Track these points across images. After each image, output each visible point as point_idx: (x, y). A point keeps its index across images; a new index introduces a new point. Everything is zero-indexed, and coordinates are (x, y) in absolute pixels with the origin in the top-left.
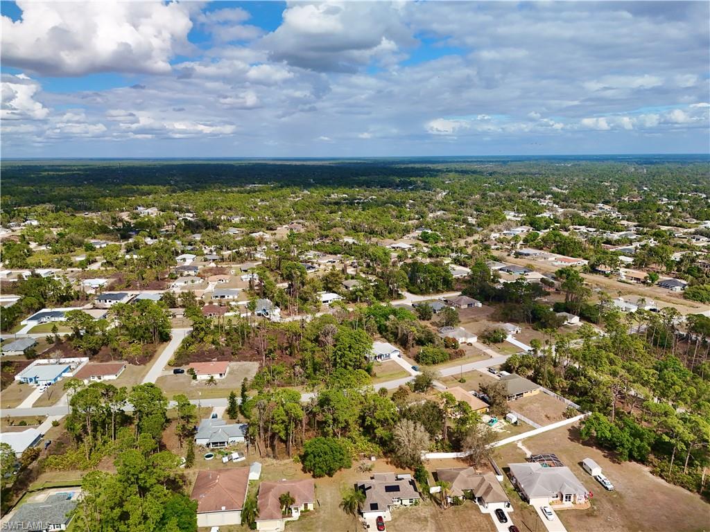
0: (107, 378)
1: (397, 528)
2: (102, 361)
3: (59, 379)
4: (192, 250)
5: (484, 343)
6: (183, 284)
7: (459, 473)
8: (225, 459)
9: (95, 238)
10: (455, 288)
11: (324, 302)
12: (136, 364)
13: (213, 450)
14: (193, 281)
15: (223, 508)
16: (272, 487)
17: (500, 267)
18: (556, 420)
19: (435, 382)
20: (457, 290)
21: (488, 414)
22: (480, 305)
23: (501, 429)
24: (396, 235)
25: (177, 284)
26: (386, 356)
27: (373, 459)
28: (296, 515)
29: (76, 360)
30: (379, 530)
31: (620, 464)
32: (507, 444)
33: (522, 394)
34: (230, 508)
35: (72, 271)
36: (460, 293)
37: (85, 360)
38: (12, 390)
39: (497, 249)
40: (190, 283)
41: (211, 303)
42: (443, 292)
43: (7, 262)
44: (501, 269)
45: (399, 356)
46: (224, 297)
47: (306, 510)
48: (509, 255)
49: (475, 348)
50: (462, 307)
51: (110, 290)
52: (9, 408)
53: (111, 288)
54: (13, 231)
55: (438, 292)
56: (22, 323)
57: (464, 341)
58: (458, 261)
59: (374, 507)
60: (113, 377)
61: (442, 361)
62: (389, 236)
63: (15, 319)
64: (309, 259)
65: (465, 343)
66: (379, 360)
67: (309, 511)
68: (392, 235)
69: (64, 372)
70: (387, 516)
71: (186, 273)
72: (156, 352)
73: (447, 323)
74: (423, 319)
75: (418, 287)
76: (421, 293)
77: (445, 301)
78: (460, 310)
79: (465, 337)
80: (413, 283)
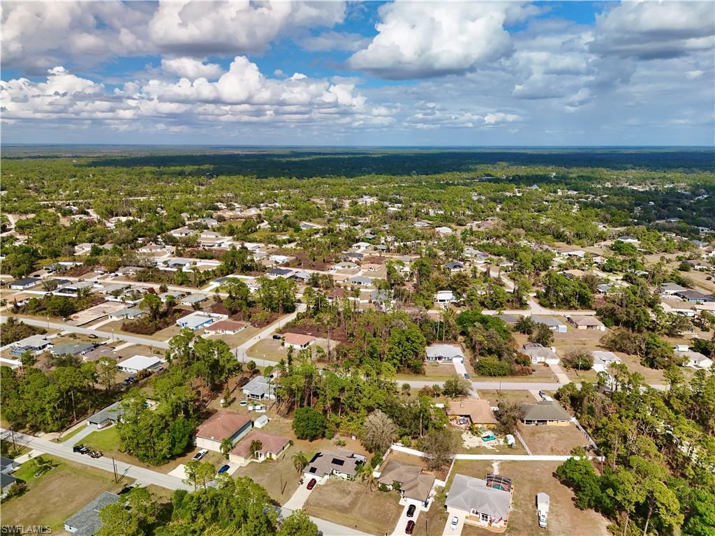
0: (228, 332)
1: (322, 492)
2: (235, 320)
3: (200, 327)
4: (374, 238)
5: (565, 366)
6: (340, 268)
7: (399, 467)
8: (250, 408)
9: (310, 221)
10: (593, 306)
11: (440, 301)
12: (255, 326)
13: (250, 400)
14: (349, 267)
15: (212, 438)
16: (255, 434)
17: (675, 292)
18: (559, 453)
19: (470, 392)
20: (596, 310)
21: (493, 430)
22: (603, 328)
23: (493, 446)
24: (585, 241)
25: (336, 268)
26: (449, 359)
27: (354, 438)
28: (262, 459)
29: (220, 315)
30: (308, 488)
31: (582, 509)
32: (484, 460)
33: (546, 421)
34: (216, 439)
35: (273, 248)
36: (595, 313)
37: (225, 317)
38: (170, 330)
39: (701, 270)
40: (347, 268)
41: (345, 287)
42: (576, 309)
43: (235, 236)
44: (676, 294)
45: (462, 362)
46: (360, 283)
47: (271, 459)
48: (709, 279)
49: (550, 369)
50: (579, 327)
51: (286, 266)
52: (160, 341)
53: (287, 265)
54: (261, 210)
55: (570, 308)
56: (211, 283)
57: (543, 361)
58: (630, 278)
59: (313, 470)
60: (231, 333)
61: (500, 375)
62: (577, 242)
63: (208, 279)
64: (467, 257)
65: (544, 362)
66: (440, 362)
67: (272, 459)
68: (581, 241)
69: (206, 323)
70: (321, 481)
71: (350, 258)
72: (276, 319)
73: (538, 341)
74: (524, 333)
75: (549, 300)
76: (551, 306)
77: (568, 318)
78: (576, 330)
79: (545, 357)
80: (546, 295)
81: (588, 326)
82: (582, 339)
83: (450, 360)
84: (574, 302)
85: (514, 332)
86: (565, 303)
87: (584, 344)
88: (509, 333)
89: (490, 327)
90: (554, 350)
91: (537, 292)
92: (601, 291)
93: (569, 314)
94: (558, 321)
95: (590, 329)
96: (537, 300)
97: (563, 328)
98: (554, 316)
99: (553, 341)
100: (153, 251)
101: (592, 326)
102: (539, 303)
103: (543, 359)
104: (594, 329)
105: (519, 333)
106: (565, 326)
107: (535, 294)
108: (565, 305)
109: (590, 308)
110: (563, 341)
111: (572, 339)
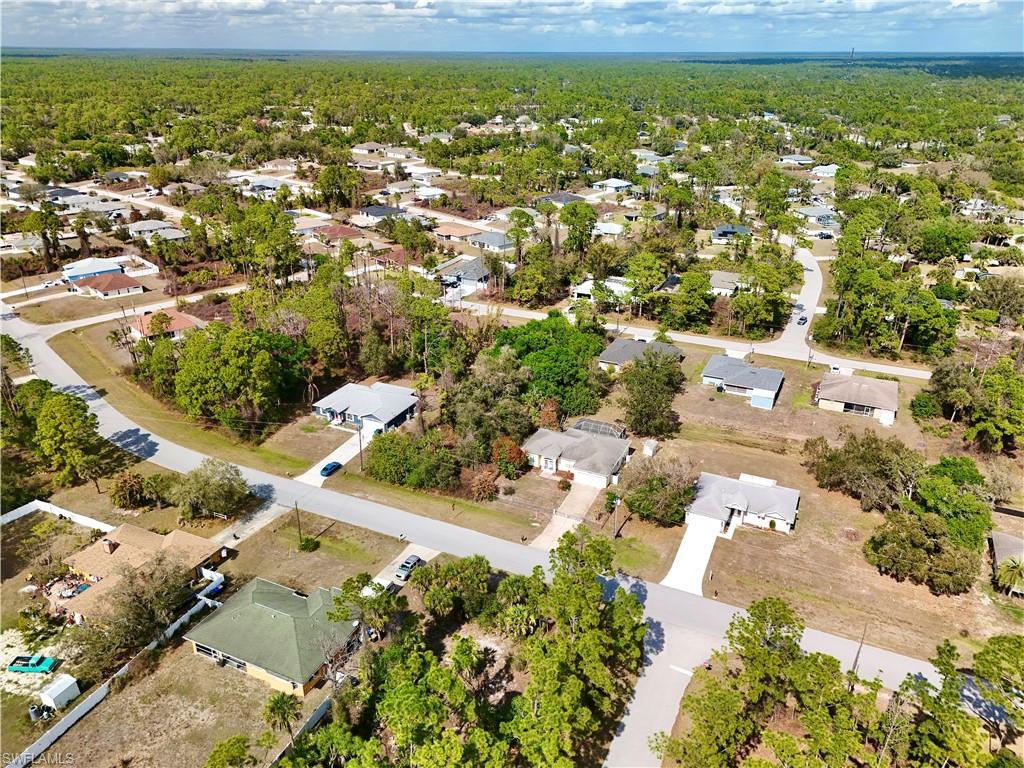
11: (579, 295)
37: (155, 269)
66: (336, 422)
72: (225, 286)
79: (577, 461)
81: (848, 406)
82: (792, 436)
83: (358, 423)
84: (894, 341)
95: (853, 412)
100: (280, 168)
101: (861, 408)
102: (817, 331)
103: (571, 467)
104: (865, 416)
111: (762, 430)
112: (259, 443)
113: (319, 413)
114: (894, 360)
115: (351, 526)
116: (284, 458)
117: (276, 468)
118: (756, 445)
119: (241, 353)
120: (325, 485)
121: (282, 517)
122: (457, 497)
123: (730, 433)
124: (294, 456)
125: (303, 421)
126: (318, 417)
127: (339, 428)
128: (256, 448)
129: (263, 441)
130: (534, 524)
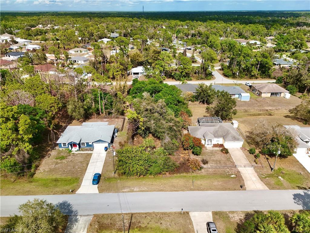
5: (251, 152)
6: (73, 52)
10: (272, 75)
11: (134, 74)
14: (81, 51)
20: (274, 78)
22: (288, 96)
26: (88, 146)
36: (275, 81)
42: (257, 78)
46: (75, 61)
50: (263, 95)
55: (252, 77)
57: (220, 143)
65: (222, 145)
66: (75, 149)
73: (217, 113)
74: (203, 102)
75: (232, 70)
76: (234, 76)
77: (250, 86)
78: (259, 99)
79: (224, 137)
80: (229, 67)
81: (272, 94)
82: (267, 108)
83: (90, 147)
84: (255, 72)
85: (193, 101)
86: (247, 73)
87: (270, 115)
88: (184, 104)
89: (160, 97)
90: (236, 124)
91: (222, 65)
92: (276, 63)
93: (250, 82)
94: (241, 89)
95: (274, 97)
96: (222, 72)
97: (246, 96)
98: (236, 84)
99: (235, 114)
101: (276, 94)
102: (223, 74)
103: (220, 141)
104: (279, 96)
105: (197, 103)
106: (248, 94)
107: (220, 68)
108: (246, 75)
109: (269, 77)
110: (246, 111)
111: (256, 108)
112: (32, 175)
113: (61, 147)
114: (256, 79)
115: (143, 214)
116: (56, 180)
117: (58, 189)
118: (259, 115)
119: (8, 119)
120: (101, 191)
121: (91, 225)
122: (181, 173)
123: (246, 112)
124: (63, 177)
125: (53, 153)
126: (61, 149)
127: (79, 152)
128: (31, 179)
129: (34, 174)
130: (232, 176)
